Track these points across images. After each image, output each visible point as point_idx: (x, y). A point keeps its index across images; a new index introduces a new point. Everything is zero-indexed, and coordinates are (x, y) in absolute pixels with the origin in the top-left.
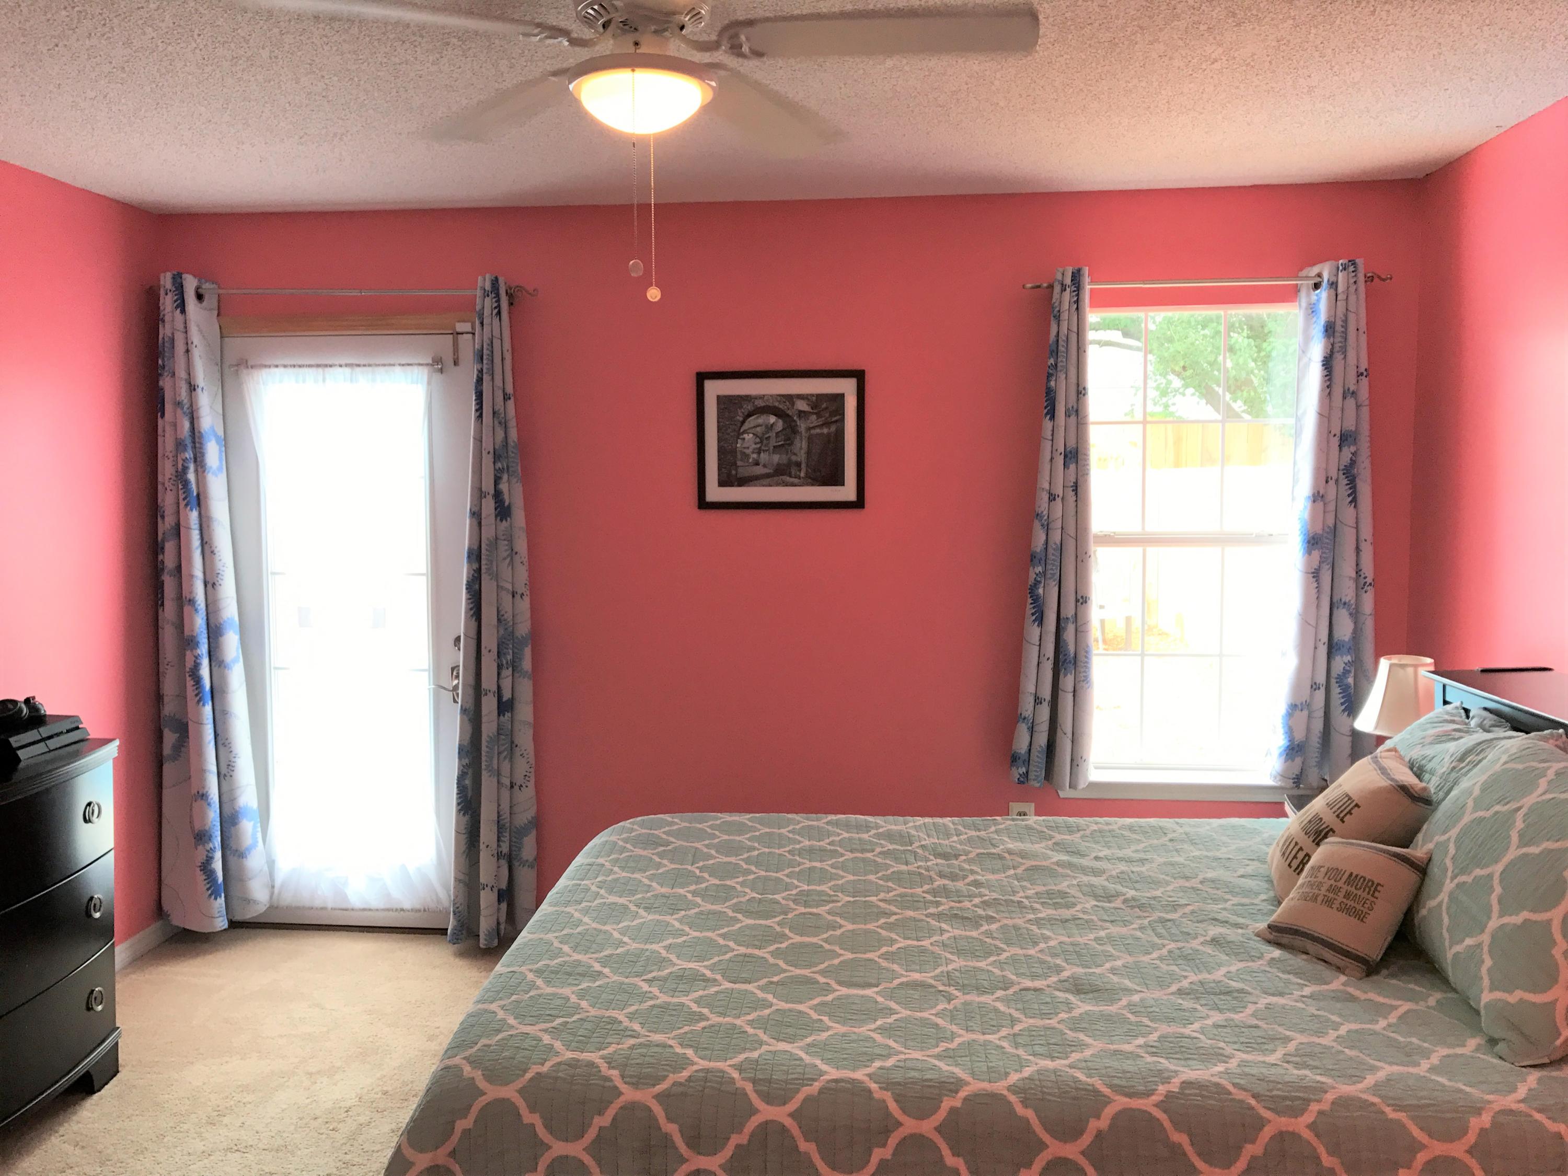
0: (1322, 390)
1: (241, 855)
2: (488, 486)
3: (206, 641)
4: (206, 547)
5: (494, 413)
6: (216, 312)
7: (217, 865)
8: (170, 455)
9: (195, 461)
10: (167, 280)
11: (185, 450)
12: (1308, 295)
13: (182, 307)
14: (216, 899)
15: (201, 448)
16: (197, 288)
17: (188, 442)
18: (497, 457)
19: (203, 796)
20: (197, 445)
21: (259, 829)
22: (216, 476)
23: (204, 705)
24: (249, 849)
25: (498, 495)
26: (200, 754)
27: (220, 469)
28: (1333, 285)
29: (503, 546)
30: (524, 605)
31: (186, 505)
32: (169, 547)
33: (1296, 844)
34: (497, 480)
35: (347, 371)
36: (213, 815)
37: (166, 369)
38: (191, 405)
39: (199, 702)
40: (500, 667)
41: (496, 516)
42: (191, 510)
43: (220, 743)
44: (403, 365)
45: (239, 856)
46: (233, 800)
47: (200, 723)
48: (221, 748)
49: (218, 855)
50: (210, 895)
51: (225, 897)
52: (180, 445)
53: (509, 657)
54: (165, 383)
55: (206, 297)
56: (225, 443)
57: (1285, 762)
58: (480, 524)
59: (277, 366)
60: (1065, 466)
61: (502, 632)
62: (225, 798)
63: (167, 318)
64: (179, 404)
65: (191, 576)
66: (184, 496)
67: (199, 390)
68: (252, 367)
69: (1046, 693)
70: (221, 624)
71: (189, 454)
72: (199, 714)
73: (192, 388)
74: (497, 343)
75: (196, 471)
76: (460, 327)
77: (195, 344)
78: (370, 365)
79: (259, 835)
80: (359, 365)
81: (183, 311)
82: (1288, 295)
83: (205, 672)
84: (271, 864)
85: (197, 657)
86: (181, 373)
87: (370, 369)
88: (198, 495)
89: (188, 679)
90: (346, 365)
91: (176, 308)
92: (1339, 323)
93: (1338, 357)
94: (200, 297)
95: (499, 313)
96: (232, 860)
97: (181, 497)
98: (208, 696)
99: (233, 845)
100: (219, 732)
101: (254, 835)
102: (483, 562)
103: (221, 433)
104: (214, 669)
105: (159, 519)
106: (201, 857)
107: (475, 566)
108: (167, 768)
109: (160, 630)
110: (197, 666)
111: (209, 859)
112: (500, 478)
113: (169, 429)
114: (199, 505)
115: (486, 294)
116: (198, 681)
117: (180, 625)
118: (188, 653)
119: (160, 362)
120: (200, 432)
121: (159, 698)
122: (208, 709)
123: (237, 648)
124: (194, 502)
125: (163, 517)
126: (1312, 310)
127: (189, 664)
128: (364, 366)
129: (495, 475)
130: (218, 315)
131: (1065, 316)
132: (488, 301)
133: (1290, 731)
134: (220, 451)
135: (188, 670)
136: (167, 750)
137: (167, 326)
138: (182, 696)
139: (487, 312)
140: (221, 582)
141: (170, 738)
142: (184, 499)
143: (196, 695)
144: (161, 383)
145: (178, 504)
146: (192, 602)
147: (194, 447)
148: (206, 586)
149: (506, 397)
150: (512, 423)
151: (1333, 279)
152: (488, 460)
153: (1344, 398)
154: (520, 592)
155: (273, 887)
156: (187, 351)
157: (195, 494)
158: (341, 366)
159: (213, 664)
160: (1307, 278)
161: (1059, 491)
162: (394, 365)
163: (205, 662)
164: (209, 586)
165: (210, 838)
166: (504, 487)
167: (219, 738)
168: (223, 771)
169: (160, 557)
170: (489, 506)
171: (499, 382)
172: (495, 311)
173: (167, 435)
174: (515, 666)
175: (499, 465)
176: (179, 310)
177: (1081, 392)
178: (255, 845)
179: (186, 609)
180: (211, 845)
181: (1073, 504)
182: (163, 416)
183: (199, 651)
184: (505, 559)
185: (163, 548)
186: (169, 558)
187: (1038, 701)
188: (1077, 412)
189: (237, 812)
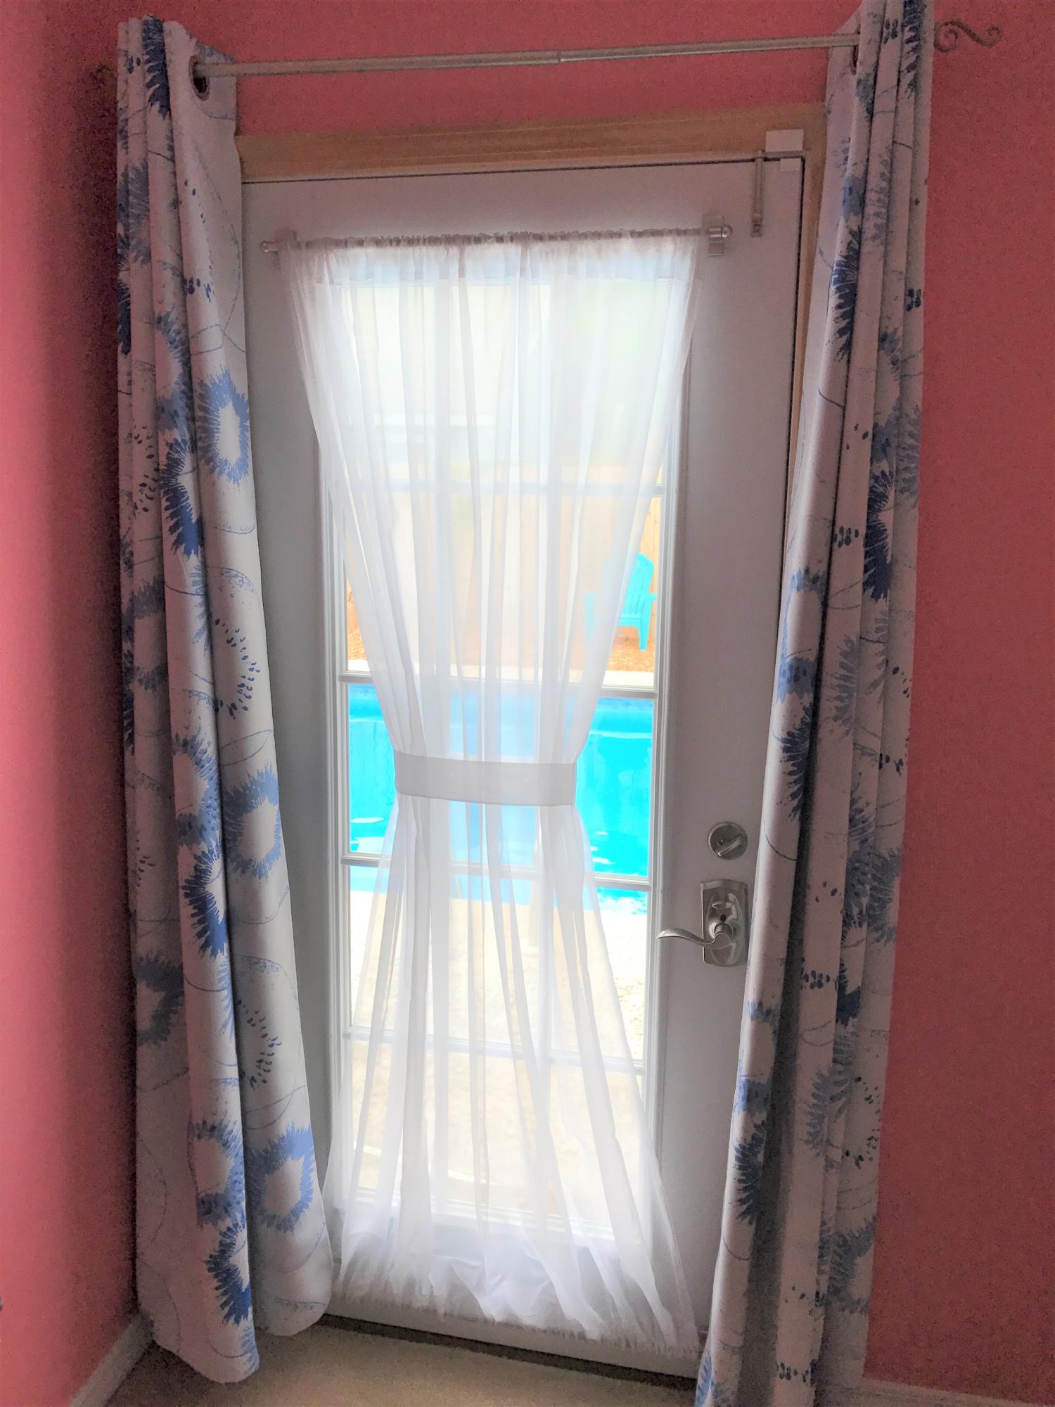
1: (285, 1224)
2: (854, 515)
3: (216, 822)
4: (217, 629)
5: (882, 339)
6: (232, 126)
7: (241, 1259)
8: (144, 434)
9: (194, 448)
10: (130, 38)
11: (173, 424)
13: (163, 98)
14: (237, 1321)
15: (205, 420)
16: (195, 63)
17: (180, 405)
18: (880, 444)
19: (214, 1130)
20: (199, 413)
21: (314, 1165)
22: (236, 481)
23: (214, 953)
24: (296, 1213)
25: (874, 534)
26: (209, 1050)
27: (242, 465)
29: (874, 651)
30: (898, 786)
31: (177, 543)
32: (144, 628)
34: (875, 501)
35: (513, 250)
36: (233, 1163)
37: (133, 243)
38: (185, 326)
39: (204, 947)
40: (847, 922)
41: (866, 584)
42: (188, 553)
43: (244, 1018)
44: (640, 234)
45: (279, 1227)
46: (270, 1123)
47: (206, 990)
48: (246, 1029)
49: (242, 1236)
50: (227, 1316)
51: (255, 1312)
52: (161, 414)
53: (865, 900)
54: (132, 276)
55: (213, 83)
56: (251, 412)
58: (825, 604)
59: (360, 243)
61: (856, 846)
62: (253, 1122)
63: (134, 127)
64: (159, 322)
65: (189, 693)
66: (172, 523)
67: (200, 291)
68: (309, 245)
70: (245, 788)
71: (180, 433)
72: (205, 974)
73: (187, 286)
75: (196, 469)
76: (777, 141)
77: (192, 185)
78: (564, 237)
79: (314, 1176)
80: (540, 238)
81: (166, 108)
83: (216, 888)
85: (201, 859)
86: (164, 252)
87: (564, 245)
88: (200, 521)
89: (183, 901)
90: (513, 238)
91: (152, 99)
94: (200, 84)
95: (914, 85)
96: (265, 1231)
97: (167, 525)
98: (221, 933)
99: (267, 1203)
100: (241, 995)
101: (306, 1178)
102: (826, 692)
103: (242, 389)
104: (233, 876)
105: (123, 566)
106: (209, 1241)
107: (808, 699)
108: (147, 1056)
109: (128, 791)
110: (200, 876)
111: (225, 1249)
112: (883, 497)
113: (140, 381)
114: (202, 541)
115: (886, 31)
116: (202, 904)
117: (166, 789)
118: (183, 850)
119: (120, 230)
120: (202, 384)
121: (127, 916)
122: (222, 959)
123: (277, 831)
124: (192, 536)
125: (130, 565)
127: (185, 872)
128: (552, 237)
129: (871, 491)
130: (236, 134)
132: (892, 50)
134: (242, 426)
135: (182, 883)
136: (144, 1023)
137: (135, 146)
139: (887, 78)
140: (246, 702)
141: (148, 1000)
142: (172, 530)
143: (200, 935)
144: (122, 276)
145: (160, 538)
146: (189, 745)
147: (192, 419)
148: (216, 710)
149: (912, 299)
150: (917, 365)
152: (859, 454)
154: (895, 758)
156: (176, 203)
157: (194, 519)
158: (500, 239)
159: (231, 866)
162: (619, 235)
163: (216, 866)
164: (224, 710)
165: (227, 1208)
166: (886, 517)
167: (242, 1010)
168: (251, 1070)
169: (126, 646)
170: (851, 563)
171: (899, 262)
172: (907, 78)
173: (136, 389)
174: (873, 918)
175: (885, 466)
176: (157, 105)
178: (303, 1205)
179: (179, 760)
180: (229, 1222)
182: (127, 351)
183: (204, 847)
184: (875, 684)
185: (131, 629)
186: (142, 650)
189: (275, 1147)
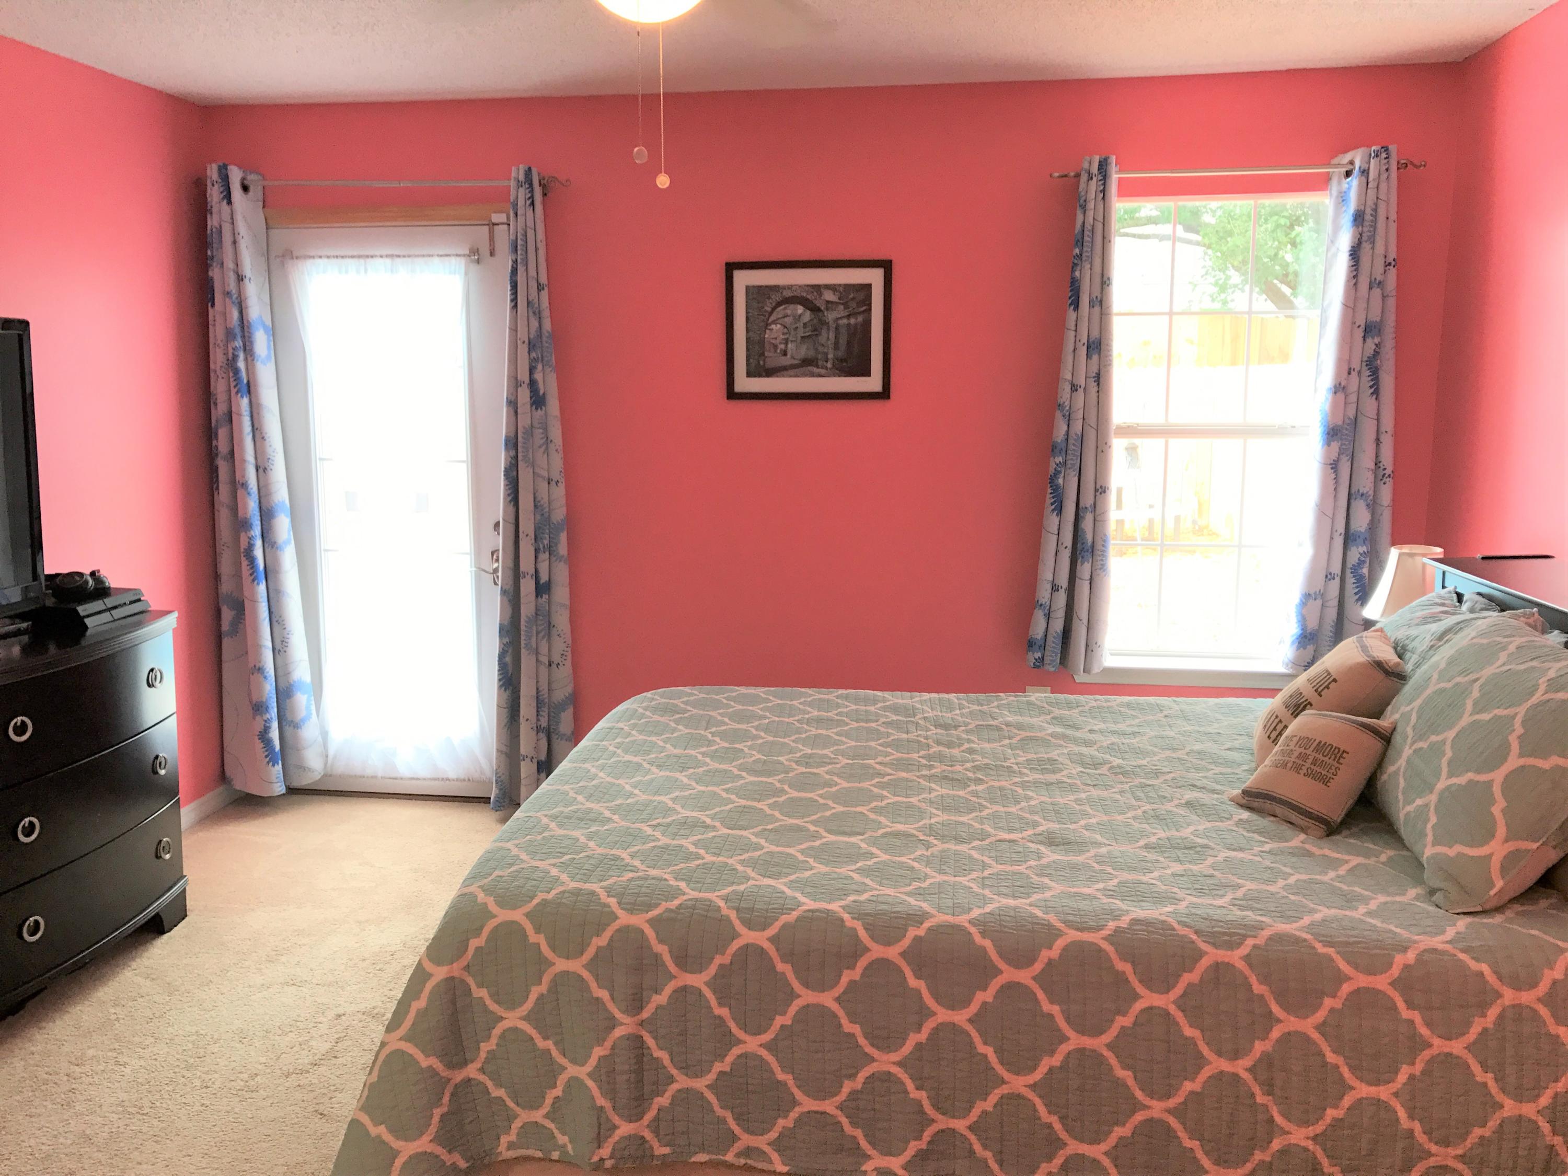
0: (1348, 281)
1: (296, 726)
2: (524, 376)
3: (259, 523)
4: (257, 433)
5: (528, 303)
6: (261, 204)
7: (274, 734)
8: (221, 345)
9: (245, 350)
10: (213, 172)
11: (234, 338)
12: (1339, 183)
13: (228, 197)
14: (273, 765)
15: (250, 337)
16: (243, 179)
17: (238, 331)
18: (532, 346)
19: (260, 670)
20: (246, 334)
21: (313, 702)
22: (265, 364)
23: (258, 584)
24: (303, 720)
25: (533, 383)
26: (256, 630)
27: (268, 357)
28: (1365, 172)
29: (538, 433)
30: (559, 492)
31: (237, 393)
32: (222, 433)
33: (1277, 717)
34: (532, 370)
35: (388, 261)
36: (269, 688)
37: (215, 259)
38: (240, 295)
39: (253, 580)
40: (537, 551)
41: (532, 405)
42: (242, 397)
43: (274, 620)
44: (441, 256)
45: (294, 727)
46: (288, 674)
47: (254, 601)
48: (275, 624)
49: (275, 725)
50: (268, 763)
51: (283, 765)
52: (229, 335)
53: (546, 542)
54: (215, 273)
55: (251, 188)
56: (273, 332)
57: (1298, 648)
58: (516, 413)
59: (320, 257)
60: (1088, 356)
61: (538, 517)
62: (280, 673)
63: (214, 210)
64: (228, 294)
65: (244, 461)
66: (234, 383)
67: (246, 281)
68: (297, 258)
69: (1063, 581)
70: (272, 507)
71: (238, 343)
72: (254, 593)
73: (240, 278)
74: (530, 234)
75: (246, 359)
76: (496, 218)
77: (241, 234)
78: (409, 256)
79: (313, 708)
80: (399, 256)
81: (230, 203)
82: (1320, 184)
83: (258, 553)
84: (325, 734)
85: (251, 539)
86: (230, 264)
87: (409, 260)
88: (248, 382)
89: (243, 559)
90: (387, 256)
91: (223, 199)
92: (1369, 211)
93: (1366, 246)
94: (245, 188)
95: (533, 204)
96: (288, 730)
97: (233, 384)
98: (263, 576)
99: (289, 716)
100: (273, 610)
101: (308, 708)
102: (520, 449)
103: (269, 323)
104: (267, 551)
105: (212, 406)
106: (259, 725)
107: (513, 453)
108: (226, 642)
109: (216, 513)
110: (250, 547)
111: (267, 729)
112: (535, 368)
113: (219, 320)
114: (249, 392)
115: (519, 185)
116: (252, 560)
117: (234, 509)
118: (243, 535)
119: (209, 253)
120: (248, 321)
121: (217, 577)
122: (262, 588)
123: (289, 531)
124: (245, 389)
125: (216, 404)
126: (1342, 198)
127: (244, 544)
128: (404, 256)
129: (530, 364)
130: (264, 207)
131: (1091, 205)
132: (522, 191)
133: (1303, 621)
134: (268, 340)
135: (242, 550)
136: (225, 626)
137: (215, 216)
138: (238, 575)
139: (521, 202)
140: (272, 467)
141: (227, 615)
142: (235, 387)
143: (251, 575)
144: (210, 273)
145: (230, 391)
146: (244, 485)
147: (243, 337)
148: (257, 470)
149: (540, 288)
150: (546, 313)
151: (1365, 166)
152: (523, 350)
153: (1370, 288)
154: (555, 480)
155: (327, 756)
156: (235, 242)
157: (245, 381)
158: (381, 257)
159: (266, 545)
160: (1339, 165)
161: (1082, 382)
162: (432, 256)
163: (258, 543)
164: (261, 470)
165: (267, 709)
166: (538, 376)
167: (273, 616)
168: (278, 647)
169: (214, 443)
170: (524, 395)
171: (533, 273)
172: (528, 202)
173: (217, 324)
174: (551, 550)
175: (534, 355)
176: (225, 201)
177: (1105, 282)
178: (308, 717)
179: (240, 492)
180: (268, 716)
181: (1094, 395)
182: (213, 305)
183: (252, 533)
184: (540, 447)
185: (216, 434)
186: (222, 444)
187: (1055, 588)
188: (1101, 303)
189: (291, 685)
